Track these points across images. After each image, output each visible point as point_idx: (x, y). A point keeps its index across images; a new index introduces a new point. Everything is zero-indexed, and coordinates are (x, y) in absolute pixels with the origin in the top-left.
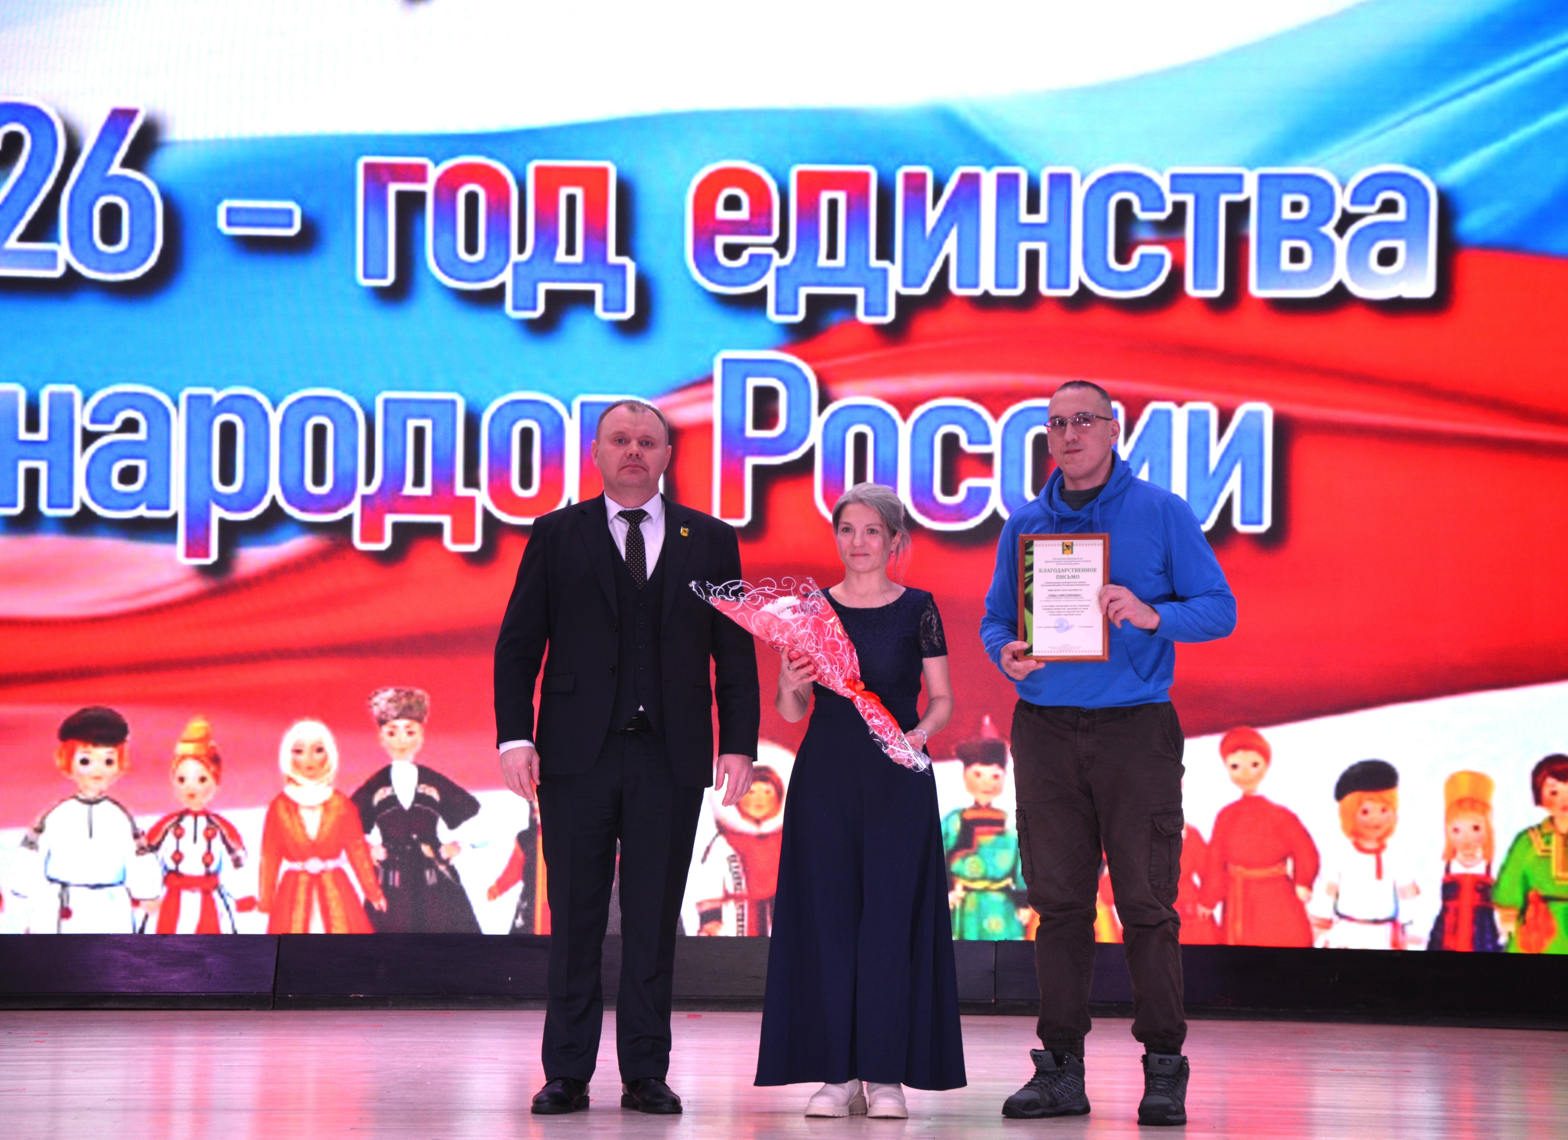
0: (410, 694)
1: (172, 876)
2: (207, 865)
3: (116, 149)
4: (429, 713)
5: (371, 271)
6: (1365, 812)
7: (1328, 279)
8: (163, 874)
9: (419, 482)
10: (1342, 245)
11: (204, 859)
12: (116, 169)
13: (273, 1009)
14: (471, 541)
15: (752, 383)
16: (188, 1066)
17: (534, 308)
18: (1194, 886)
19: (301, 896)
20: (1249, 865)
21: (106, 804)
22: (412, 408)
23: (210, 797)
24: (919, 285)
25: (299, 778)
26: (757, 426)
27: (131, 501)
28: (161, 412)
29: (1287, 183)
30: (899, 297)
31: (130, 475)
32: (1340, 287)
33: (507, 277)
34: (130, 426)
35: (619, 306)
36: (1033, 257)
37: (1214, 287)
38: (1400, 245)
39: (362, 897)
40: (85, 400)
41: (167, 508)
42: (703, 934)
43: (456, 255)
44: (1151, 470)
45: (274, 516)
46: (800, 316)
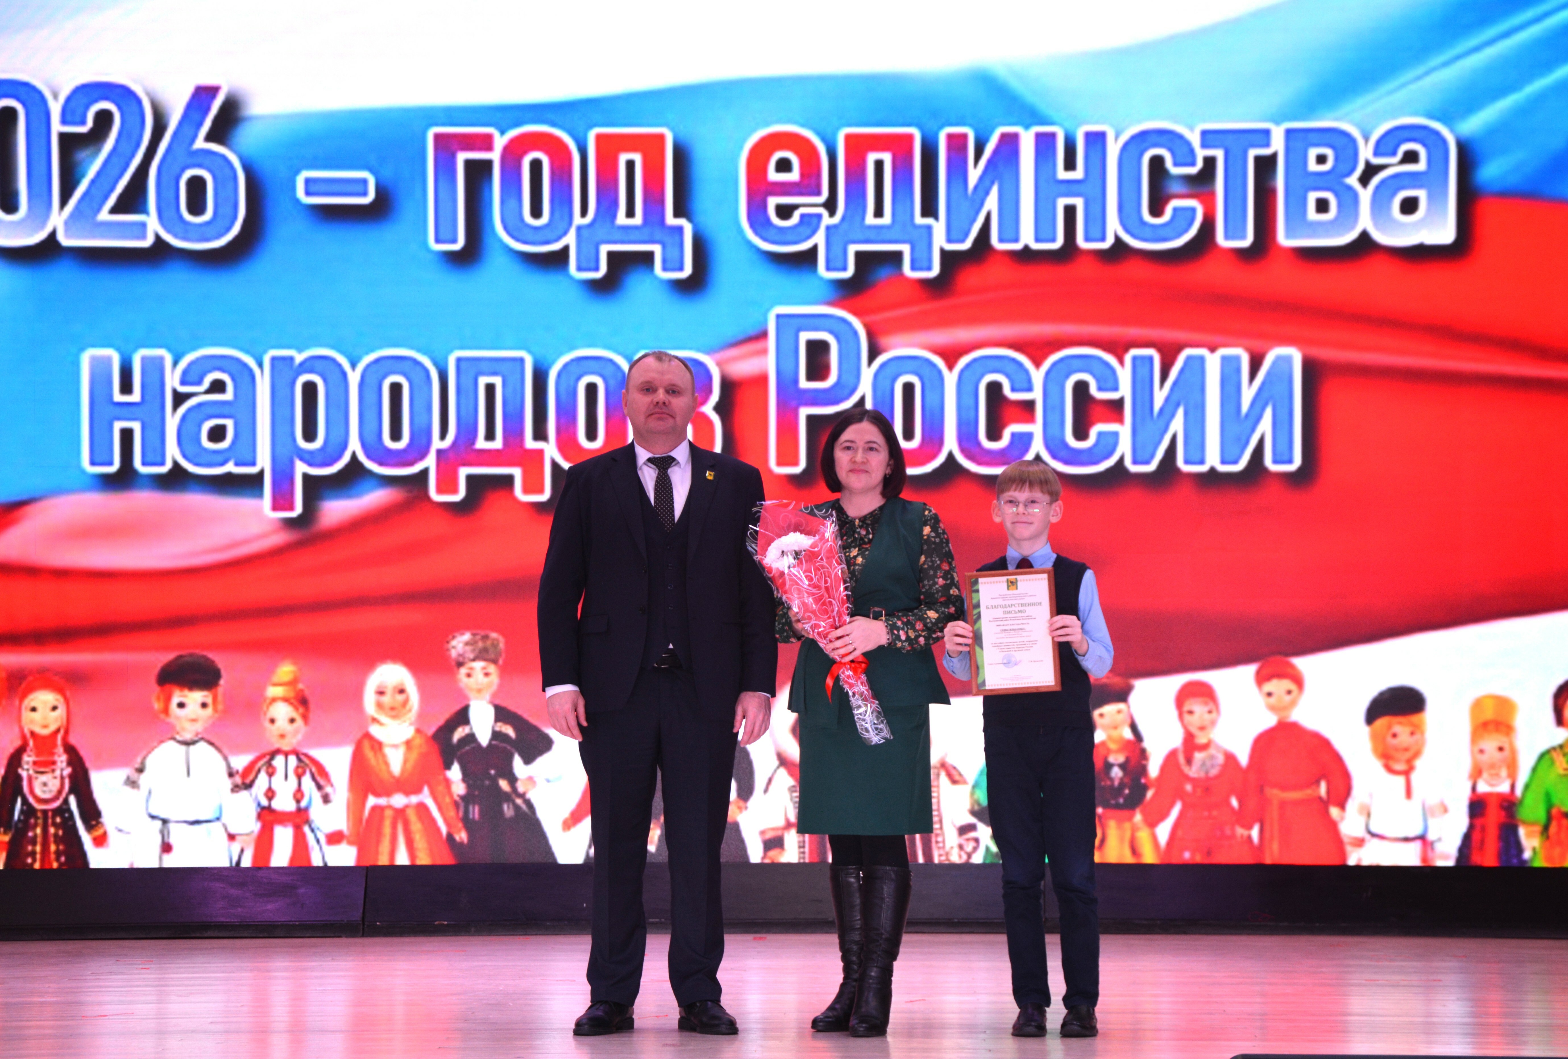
0: (485, 638)
1: (265, 812)
2: (298, 801)
3: (200, 124)
4: (504, 656)
5: (442, 236)
6: (1395, 736)
7: (1353, 228)
8: (256, 810)
9: (490, 435)
10: (1365, 195)
11: (295, 796)
12: (200, 143)
13: (363, 935)
14: (541, 491)
15: (805, 336)
16: (284, 991)
17: (597, 269)
18: (1232, 808)
19: (387, 830)
20: (1284, 788)
21: (202, 745)
22: (484, 366)
23: (299, 737)
24: (962, 241)
25: (382, 718)
26: (810, 377)
27: (220, 458)
28: (246, 373)
29: (1312, 137)
30: (944, 253)
31: (217, 434)
32: (1364, 235)
33: (570, 239)
34: (218, 387)
35: (678, 265)
36: (1070, 211)
37: (1243, 237)
38: (1421, 194)
39: (444, 830)
40: (175, 363)
41: (253, 464)
42: (767, 861)
43: (522, 219)
44: (1186, 414)
45: (355, 470)
46: (850, 273)
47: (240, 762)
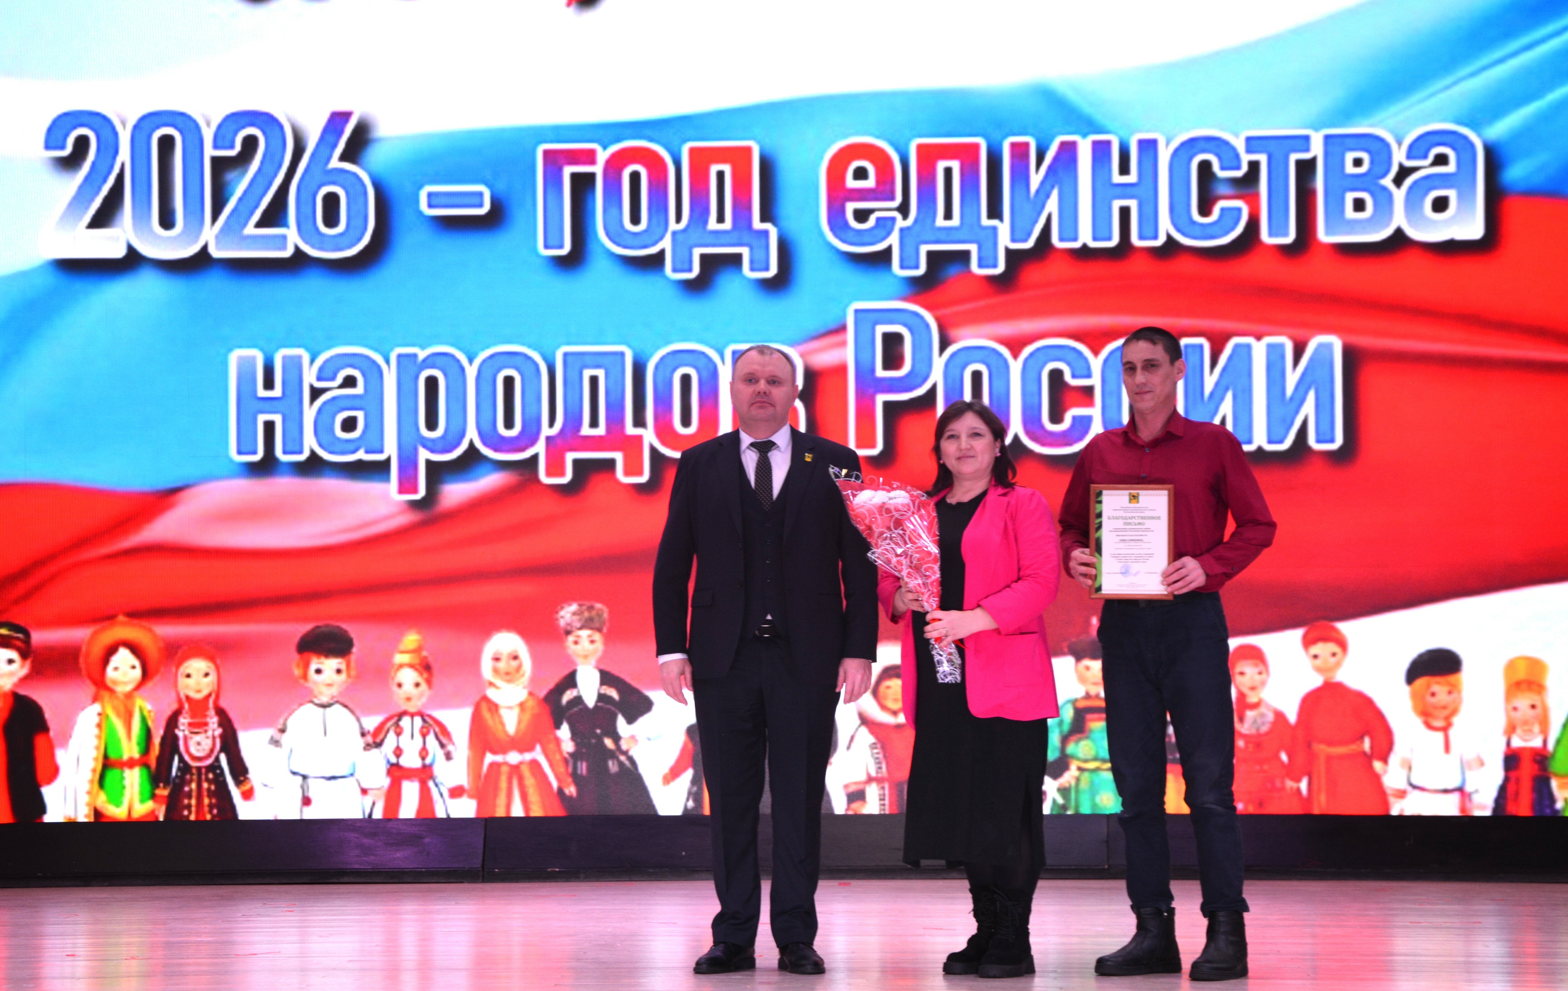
0: (591, 608)
1: (394, 768)
2: (423, 758)
3: (335, 146)
4: (607, 624)
5: (550, 243)
6: (1433, 694)
7: (1388, 225)
8: (386, 767)
9: (594, 423)
10: (1399, 195)
11: (420, 753)
12: (335, 163)
13: (483, 881)
14: (640, 473)
15: (881, 329)
16: (414, 932)
17: (690, 270)
18: (1282, 762)
19: (503, 785)
20: (1330, 744)
21: (337, 708)
22: (588, 360)
23: (424, 700)
24: (1025, 240)
25: (498, 682)
26: (887, 366)
27: (352, 447)
28: (375, 370)
29: (1348, 141)
30: (1009, 252)
31: (349, 425)
32: (1399, 232)
33: (666, 244)
34: (350, 382)
35: (764, 266)
36: (1125, 212)
37: (1286, 234)
38: (1452, 194)
39: (555, 784)
40: (312, 361)
41: (381, 451)
42: (850, 813)
43: (622, 226)
44: (1235, 397)
45: (472, 457)
46: (922, 270)
47: (371, 722)
